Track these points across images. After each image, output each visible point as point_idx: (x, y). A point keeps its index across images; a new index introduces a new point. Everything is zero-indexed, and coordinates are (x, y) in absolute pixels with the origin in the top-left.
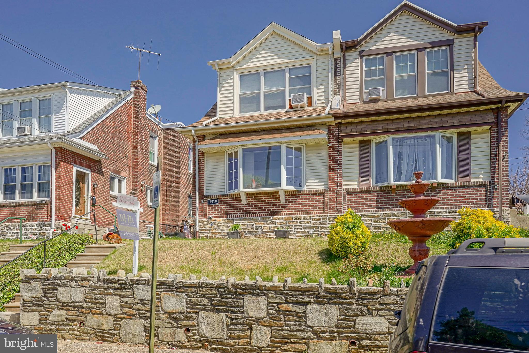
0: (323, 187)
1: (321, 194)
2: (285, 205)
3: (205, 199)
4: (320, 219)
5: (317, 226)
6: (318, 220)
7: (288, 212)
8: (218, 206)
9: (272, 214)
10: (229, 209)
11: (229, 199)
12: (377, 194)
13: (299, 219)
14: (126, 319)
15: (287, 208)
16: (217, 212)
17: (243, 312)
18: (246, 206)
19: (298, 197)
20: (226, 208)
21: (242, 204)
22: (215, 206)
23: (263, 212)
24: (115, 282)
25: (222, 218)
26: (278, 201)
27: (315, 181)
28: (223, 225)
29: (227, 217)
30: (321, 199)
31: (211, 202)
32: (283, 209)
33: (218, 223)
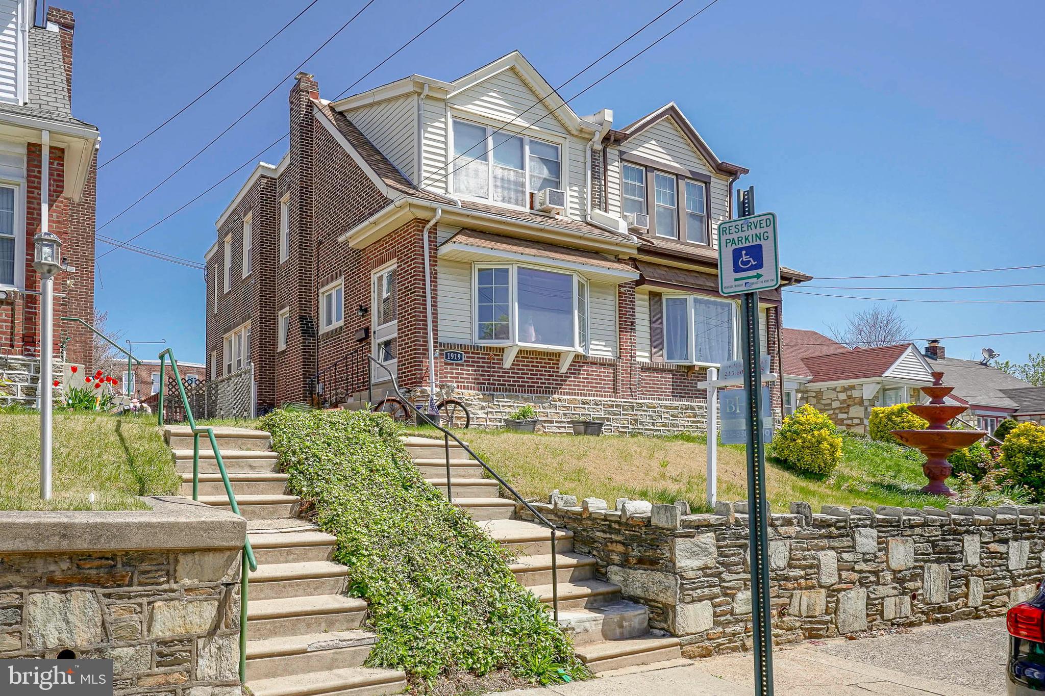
0: (610, 354)
1: (611, 365)
2: (566, 377)
3: (440, 350)
4: (612, 406)
5: (610, 416)
6: (609, 407)
7: (569, 389)
8: (463, 365)
9: (549, 391)
10: (482, 375)
11: (480, 356)
12: (673, 375)
13: (587, 403)
14: (844, 590)
15: (568, 383)
16: (461, 378)
17: (961, 560)
18: (509, 373)
19: (582, 366)
20: (475, 371)
21: (501, 368)
22: (457, 365)
23: (534, 387)
24: (829, 526)
25: (471, 389)
26: (555, 370)
27: (601, 343)
28: (476, 403)
29: (479, 390)
30: (610, 373)
31: (451, 357)
32: (562, 385)
33: (467, 400)
